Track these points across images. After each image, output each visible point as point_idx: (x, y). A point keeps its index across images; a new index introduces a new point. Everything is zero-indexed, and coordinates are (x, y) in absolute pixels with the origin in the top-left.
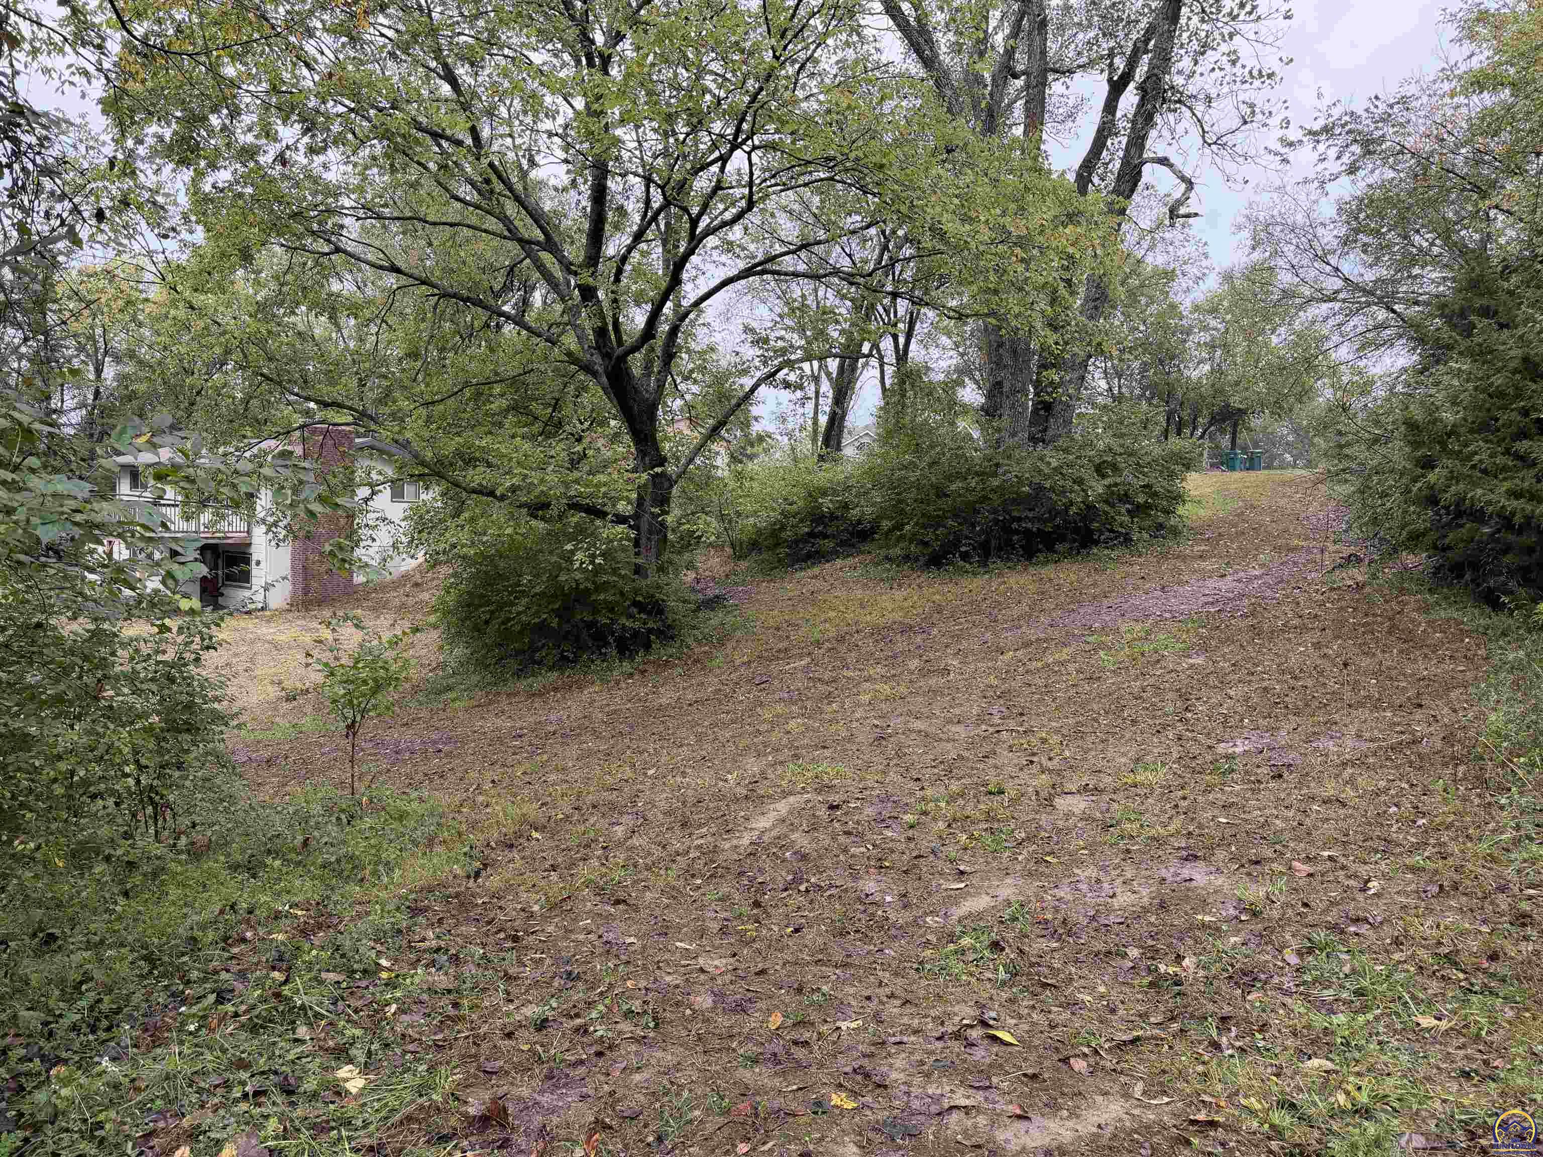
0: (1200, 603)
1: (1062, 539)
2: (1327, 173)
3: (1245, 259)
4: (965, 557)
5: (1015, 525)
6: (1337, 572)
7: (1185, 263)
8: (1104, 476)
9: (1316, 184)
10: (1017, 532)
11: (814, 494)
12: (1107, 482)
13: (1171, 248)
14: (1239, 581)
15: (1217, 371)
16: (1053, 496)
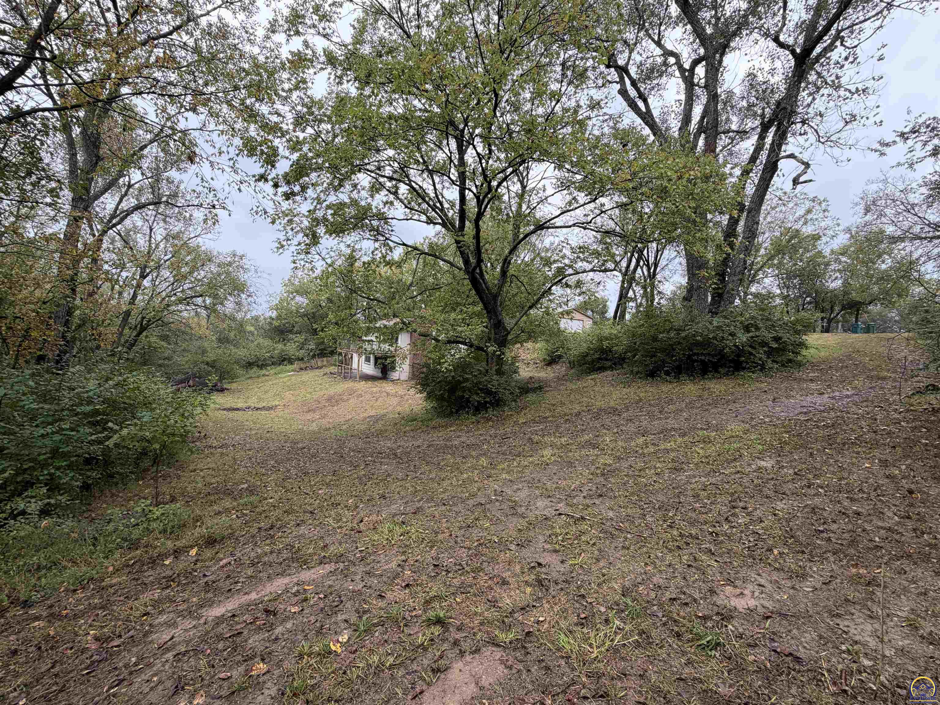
0: (796, 412)
1: (723, 366)
2: (915, 158)
3: (860, 220)
4: (667, 373)
5: (695, 358)
6: (916, 397)
7: (825, 229)
8: (749, 332)
9: (906, 165)
10: (696, 361)
11: (601, 339)
12: (751, 334)
13: (816, 223)
14: (833, 398)
15: (846, 283)
16: (715, 342)
